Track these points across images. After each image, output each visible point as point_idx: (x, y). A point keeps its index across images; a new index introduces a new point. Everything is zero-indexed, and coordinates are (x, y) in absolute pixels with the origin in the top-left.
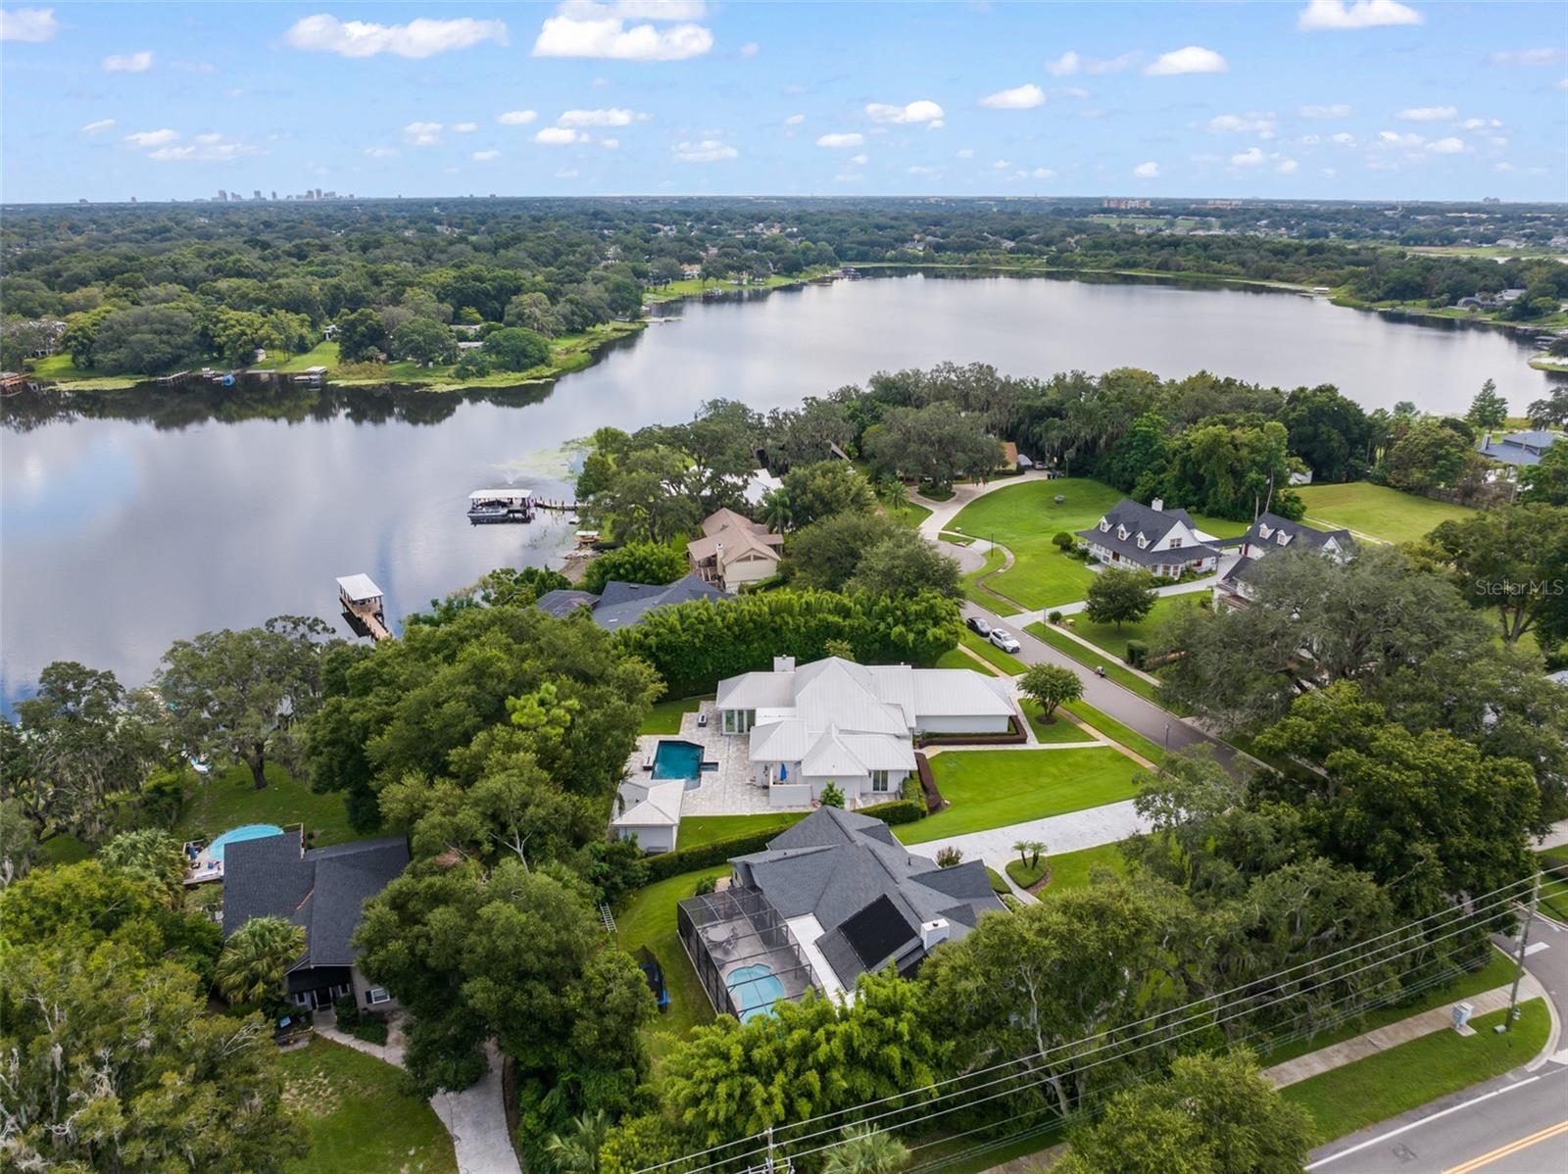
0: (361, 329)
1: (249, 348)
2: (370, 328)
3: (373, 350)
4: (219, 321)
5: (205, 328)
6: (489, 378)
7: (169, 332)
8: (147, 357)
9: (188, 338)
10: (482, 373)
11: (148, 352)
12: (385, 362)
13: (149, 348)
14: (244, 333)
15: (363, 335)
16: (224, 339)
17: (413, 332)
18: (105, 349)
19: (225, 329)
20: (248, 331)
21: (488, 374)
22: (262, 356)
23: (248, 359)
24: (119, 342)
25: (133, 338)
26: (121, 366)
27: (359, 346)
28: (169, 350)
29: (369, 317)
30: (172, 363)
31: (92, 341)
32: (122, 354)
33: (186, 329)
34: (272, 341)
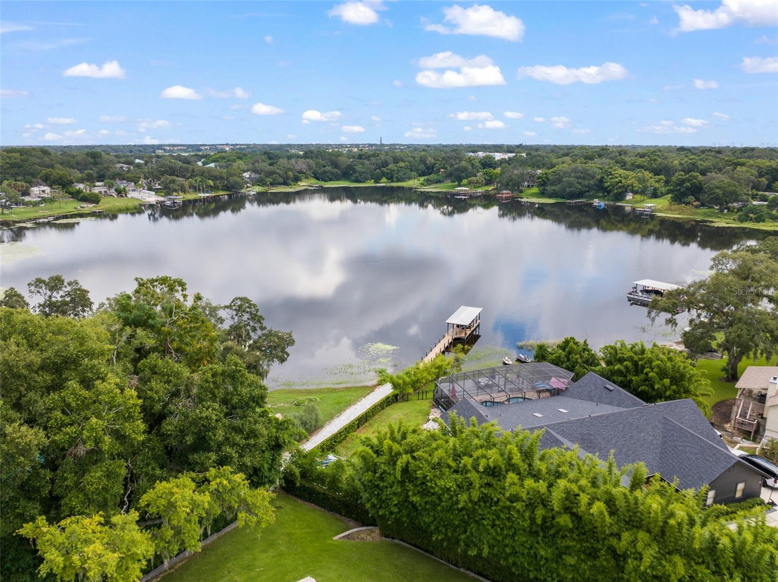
0: (688, 184)
1: (620, 190)
2: (694, 185)
3: (691, 198)
4: (611, 174)
5: (603, 178)
6: (761, 224)
7: (584, 178)
8: (568, 190)
9: (592, 182)
10: (759, 219)
11: (570, 187)
12: (697, 207)
13: (570, 185)
14: (620, 182)
15: (687, 189)
16: (609, 184)
17: (718, 188)
18: (552, 184)
19: (612, 179)
20: (623, 181)
21: (763, 221)
22: (629, 197)
23: (620, 196)
24: (559, 181)
25: (564, 179)
26: (556, 193)
27: (684, 195)
28: (580, 187)
29: (695, 178)
30: (580, 195)
31: (548, 180)
32: (557, 188)
33: (593, 177)
34: (633, 187)
